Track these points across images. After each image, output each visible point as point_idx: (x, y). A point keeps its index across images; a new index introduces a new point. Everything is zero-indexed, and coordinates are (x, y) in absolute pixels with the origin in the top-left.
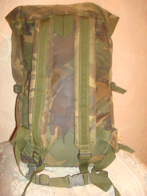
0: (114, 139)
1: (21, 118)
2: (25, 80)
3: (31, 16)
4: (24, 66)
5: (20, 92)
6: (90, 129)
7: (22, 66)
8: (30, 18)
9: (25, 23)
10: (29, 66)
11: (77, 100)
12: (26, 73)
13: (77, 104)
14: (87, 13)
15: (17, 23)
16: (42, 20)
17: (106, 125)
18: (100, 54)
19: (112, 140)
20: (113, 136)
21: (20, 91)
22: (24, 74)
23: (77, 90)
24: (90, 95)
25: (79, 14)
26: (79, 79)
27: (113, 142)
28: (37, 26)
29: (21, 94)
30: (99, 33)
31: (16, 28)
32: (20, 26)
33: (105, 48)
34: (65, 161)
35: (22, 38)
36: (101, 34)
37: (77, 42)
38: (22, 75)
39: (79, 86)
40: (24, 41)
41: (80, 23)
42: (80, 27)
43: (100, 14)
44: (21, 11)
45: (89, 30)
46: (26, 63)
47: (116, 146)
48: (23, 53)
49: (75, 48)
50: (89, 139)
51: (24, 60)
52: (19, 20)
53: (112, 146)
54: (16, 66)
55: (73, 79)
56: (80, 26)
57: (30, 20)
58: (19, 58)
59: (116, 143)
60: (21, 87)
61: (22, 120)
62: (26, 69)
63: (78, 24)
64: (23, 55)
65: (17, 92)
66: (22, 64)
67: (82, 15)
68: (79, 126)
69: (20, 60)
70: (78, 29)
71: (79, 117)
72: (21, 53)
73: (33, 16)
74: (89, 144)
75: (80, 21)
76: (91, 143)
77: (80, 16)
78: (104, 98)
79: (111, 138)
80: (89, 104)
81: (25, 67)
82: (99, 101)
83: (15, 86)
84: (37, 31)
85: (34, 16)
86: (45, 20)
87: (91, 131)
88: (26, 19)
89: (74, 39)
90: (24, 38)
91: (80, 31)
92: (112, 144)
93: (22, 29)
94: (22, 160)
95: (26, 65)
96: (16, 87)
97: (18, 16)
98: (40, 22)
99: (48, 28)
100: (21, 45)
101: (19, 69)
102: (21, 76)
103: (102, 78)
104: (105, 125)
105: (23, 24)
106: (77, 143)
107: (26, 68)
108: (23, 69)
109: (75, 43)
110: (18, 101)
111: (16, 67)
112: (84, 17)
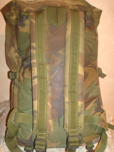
0: (104, 121)
1: (17, 103)
2: (20, 67)
3: (25, 8)
4: (19, 53)
5: (15, 79)
6: (79, 114)
7: (17, 54)
8: (25, 10)
9: (19, 15)
10: (23, 53)
11: (67, 86)
12: (20, 60)
13: (67, 90)
14: (76, 7)
15: (11, 14)
16: (36, 12)
17: (97, 107)
18: (89, 41)
19: (102, 122)
20: (102, 118)
21: (15, 77)
22: (18, 61)
23: (67, 77)
24: (79, 82)
25: (70, 8)
26: (70, 66)
27: (102, 124)
28: (32, 18)
29: (16, 80)
30: (89, 25)
31: (11, 19)
32: (14, 17)
33: (93, 37)
34: (60, 142)
35: (16, 28)
36: (91, 25)
37: (69, 33)
38: (17, 63)
39: (69, 73)
40: (18, 31)
41: (72, 16)
42: (72, 19)
43: (88, 7)
44: (15, 4)
45: (80, 22)
46: (21, 51)
47: (106, 127)
48: (17, 42)
49: (66, 38)
50: (78, 123)
51: (19, 49)
52: (13, 11)
53: (103, 127)
54: (10, 54)
55: (64, 67)
56: (72, 17)
57: (24, 12)
58: (14, 47)
59: (106, 124)
60: (15, 73)
61: (17, 104)
62: (20, 57)
63: (70, 15)
64: (17, 43)
65: (11, 78)
66: (16, 52)
67: (73, 9)
68: (69, 111)
69: (15, 48)
70: (70, 20)
71: (69, 103)
72: (15, 42)
73: (27, 8)
74: (78, 128)
75: (72, 13)
76: (79, 127)
77: (71, 9)
78: (94, 82)
79: (100, 120)
80: (78, 90)
81: (19, 55)
82: (90, 85)
83: (9, 73)
84: (33, 22)
85: (29, 8)
86: (39, 12)
87: (80, 116)
88: (21, 11)
89: (66, 29)
90: (18, 28)
91: (72, 22)
92: (102, 125)
93: (17, 19)
94: (19, 143)
95: (20, 53)
96: (11, 74)
97: (13, 8)
98: (34, 14)
99: (44, 19)
100: (16, 34)
101: (13, 57)
102: (15, 63)
103: (92, 63)
104: (95, 107)
105: (18, 15)
106: (67, 127)
107: (21, 55)
108: (17, 56)
109: (67, 33)
110: (12, 86)
111: (11, 56)
112: (74, 11)
